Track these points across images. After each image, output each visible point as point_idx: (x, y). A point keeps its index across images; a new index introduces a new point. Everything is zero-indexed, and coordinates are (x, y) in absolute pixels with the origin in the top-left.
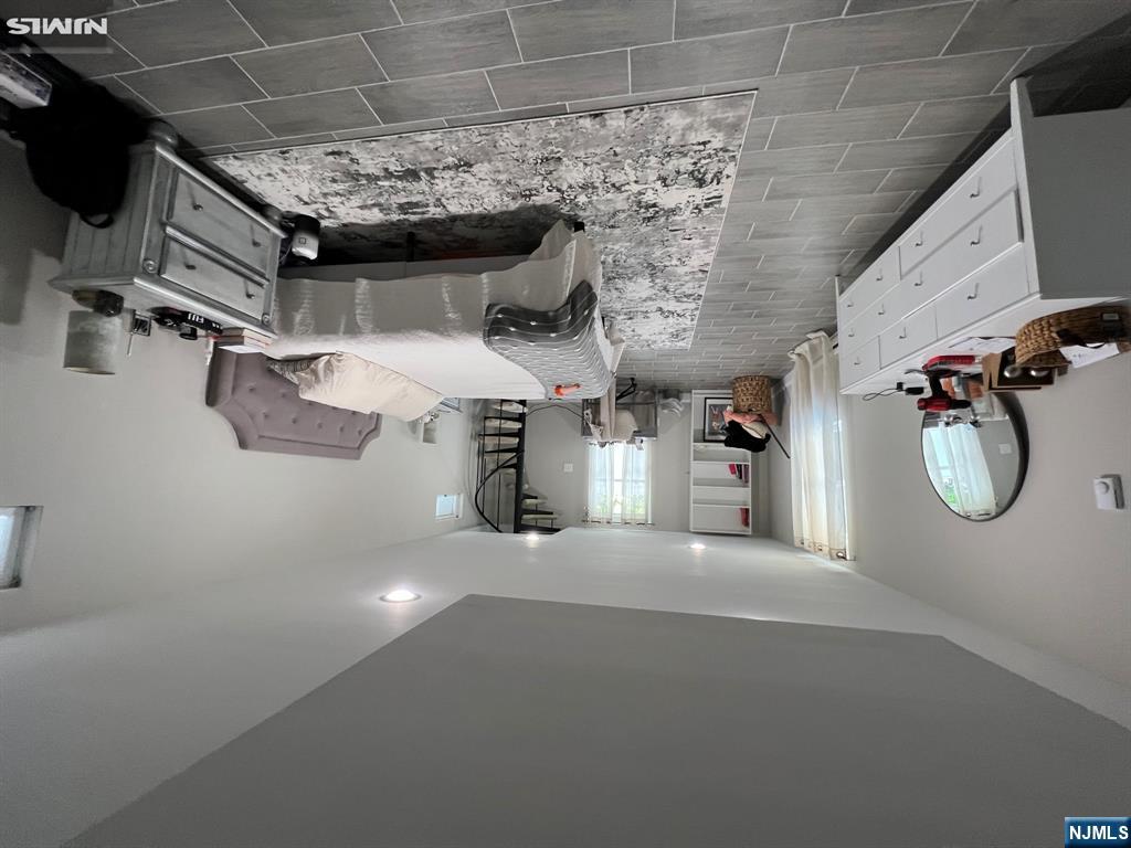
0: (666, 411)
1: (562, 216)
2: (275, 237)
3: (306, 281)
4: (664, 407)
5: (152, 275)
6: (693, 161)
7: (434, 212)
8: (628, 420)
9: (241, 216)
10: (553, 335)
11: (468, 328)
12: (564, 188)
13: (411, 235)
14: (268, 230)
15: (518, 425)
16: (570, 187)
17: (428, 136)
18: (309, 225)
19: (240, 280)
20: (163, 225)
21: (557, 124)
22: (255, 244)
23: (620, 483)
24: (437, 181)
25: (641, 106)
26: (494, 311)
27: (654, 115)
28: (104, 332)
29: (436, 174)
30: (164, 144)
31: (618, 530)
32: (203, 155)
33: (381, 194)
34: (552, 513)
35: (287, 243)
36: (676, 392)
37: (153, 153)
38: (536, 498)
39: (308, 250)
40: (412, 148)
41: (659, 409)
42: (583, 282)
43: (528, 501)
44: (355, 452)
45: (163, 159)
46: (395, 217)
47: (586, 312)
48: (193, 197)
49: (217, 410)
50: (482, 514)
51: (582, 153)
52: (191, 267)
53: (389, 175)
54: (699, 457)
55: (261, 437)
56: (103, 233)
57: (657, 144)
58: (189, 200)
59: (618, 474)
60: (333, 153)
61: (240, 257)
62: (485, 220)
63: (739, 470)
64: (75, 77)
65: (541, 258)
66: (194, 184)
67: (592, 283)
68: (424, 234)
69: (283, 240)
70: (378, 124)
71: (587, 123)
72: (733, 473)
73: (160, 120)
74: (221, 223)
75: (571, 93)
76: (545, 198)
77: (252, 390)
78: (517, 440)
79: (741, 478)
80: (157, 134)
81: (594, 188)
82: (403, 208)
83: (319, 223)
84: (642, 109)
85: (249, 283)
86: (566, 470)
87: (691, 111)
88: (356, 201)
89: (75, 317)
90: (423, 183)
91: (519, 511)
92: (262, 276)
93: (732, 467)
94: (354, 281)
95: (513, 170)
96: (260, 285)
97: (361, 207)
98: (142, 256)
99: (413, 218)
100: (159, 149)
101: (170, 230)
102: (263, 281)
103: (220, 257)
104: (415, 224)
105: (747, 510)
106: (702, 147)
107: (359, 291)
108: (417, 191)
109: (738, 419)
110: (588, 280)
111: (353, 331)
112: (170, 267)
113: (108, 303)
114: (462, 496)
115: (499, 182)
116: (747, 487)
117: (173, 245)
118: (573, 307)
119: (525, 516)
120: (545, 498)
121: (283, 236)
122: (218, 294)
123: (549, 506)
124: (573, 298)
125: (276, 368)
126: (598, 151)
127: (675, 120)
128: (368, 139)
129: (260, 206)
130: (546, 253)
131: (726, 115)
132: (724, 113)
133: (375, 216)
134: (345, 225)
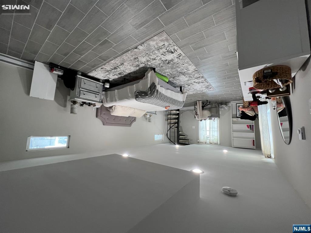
0: (222, 109)
1: (149, 68)
2: (101, 85)
3: (109, 92)
4: (221, 108)
5: (78, 97)
6: (165, 49)
7: (125, 74)
8: (207, 113)
9: (94, 83)
10: (147, 97)
11: (132, 98)
12: (144, 62)
13: (125, 79)
14: (100, 84)
15: (177, 116)
16: (145, 62)
17: (112, 61)
18: (107, 81)
19: (94, 95)
20: (79, 88)
21: (131, 52)
22: (97, 87)
23: (209, 132)
24: (120, 68)
25: (143, 43)
26: (136, 92)
27: (147, 44)
28: (75, 107)
29: (119, 67)
30: (79, 75)
31: (208, 145)
32: (86, 74)
33: (114, 73)
34: (188, 140)
35: (104, 85)
36: (225, 103)
37: (77, 77)
38: (185, 136)
39: (107, 86)
40: (112, 64)
41: (220, 108)
42: (153, 83)
43: (181, 136)
44: (130, 125)
45: (79, 77)
46: (120, 76)
47: (154, 90)
48: (84, 82)
49: (98, 118)
50: (170, 140)
51: (140, 55)
52: (84, 94)
53: (112, 69)
54: (234, 123)
55: (107, 123)
56: (73, 91)
57: (153, 48)
58: (84, 83)
59: (208, 129)
60: (101, 69)
61: (94, 90)
62: (135, 72)
63: (250, 127)
64: (66, 68)
65: (145, 79)
66: (84, 80)
67: (155, 83)
68: (127, 78)
69: (103, 85)
70: (104, 62)
71: (135, 50)
72: (248, 128)
73: (78, 71)
74: (90, 85)
75: (128, 46)
76: (142, 65)
77: (104, 114)
78: (177, 120)
79: (251, 129)
80: (78, 73)
81: (149, 61)
82: (120, 74)
83: (109, 80)
84: (144, 44)
85: (96, 95)
86: (193, 128)
87: (154, 40)
88: (111, 75)
89: (72, 105)
90: (118, 69)
91: (179, 139)
92: (99, 93)
93: (248, 126)
94: (115, 90)
95: (131, 62)
96: (99, 95)
97: (113, 76)
98: (76, 94)
99: (123, 75)
100: (78, 76)
101: (80, 89)
102: (99, 94)
103: (90, 91)
104: (124, 76)
105: (254, 140)
106: (164, 46)
107: (116, 92)
108: (118, 71)
109: (244, 110)
110: (154, 82)
111: (116, 101)
112: (81, 95)
113: (75, 102)
114: (163, 135)
115: (131, 65)
116: (253, 132)
117: (81, 91)
118: (151, 89)
119: (180, 141)
120: (188, 136)
121: (103, 84)
122: (90, 98)
123: (188, 138)
124: (150, 87)
125: (108, 109)
126: (143, 54)
127: (152, 43)
128: (105, 64)
129: (98, 80)
130: (146, 78)
131: (162, 38)
132: (161, 38)
133: (116, 77)
134: (113, 79)
